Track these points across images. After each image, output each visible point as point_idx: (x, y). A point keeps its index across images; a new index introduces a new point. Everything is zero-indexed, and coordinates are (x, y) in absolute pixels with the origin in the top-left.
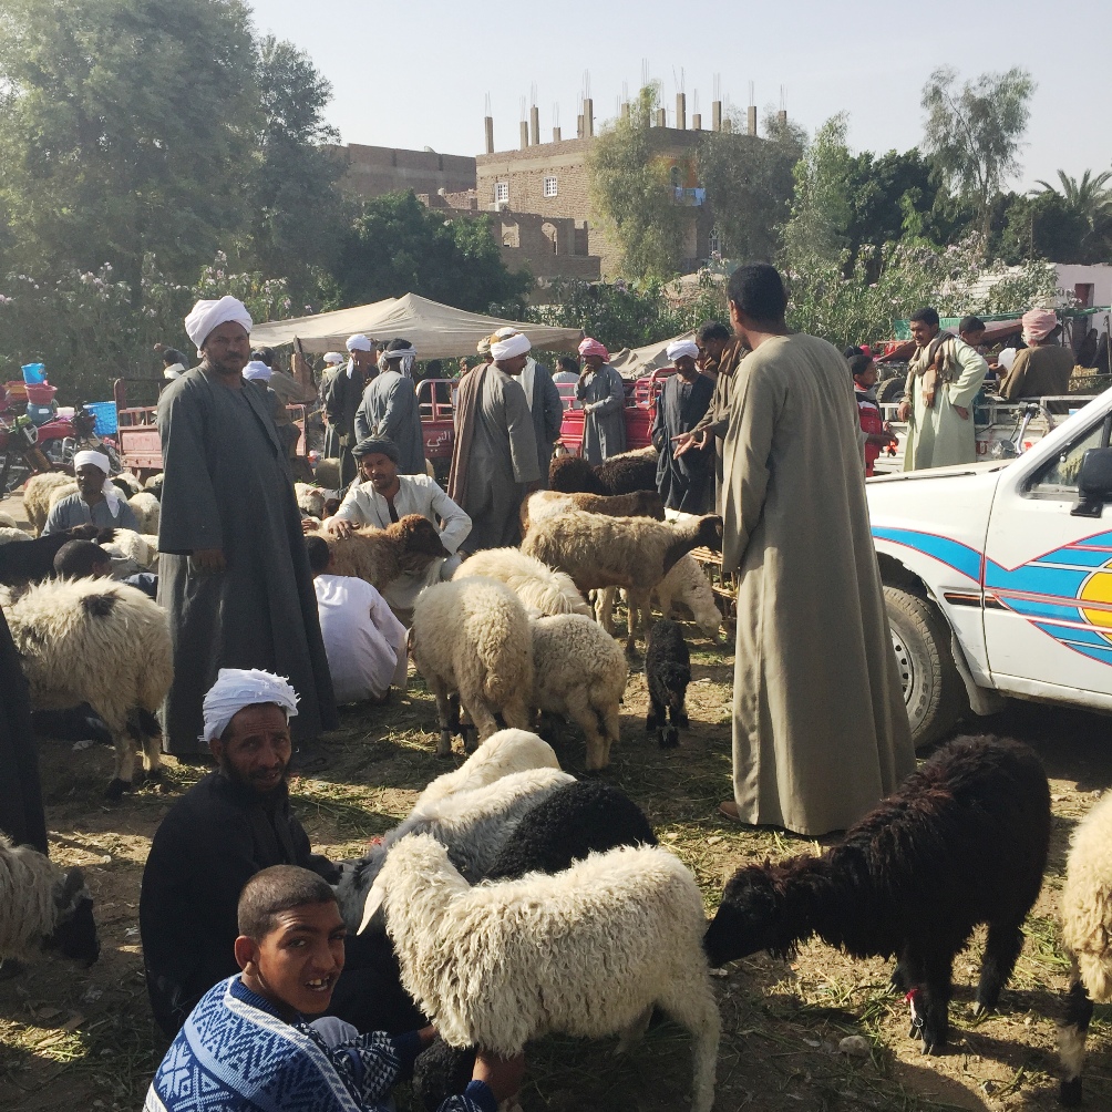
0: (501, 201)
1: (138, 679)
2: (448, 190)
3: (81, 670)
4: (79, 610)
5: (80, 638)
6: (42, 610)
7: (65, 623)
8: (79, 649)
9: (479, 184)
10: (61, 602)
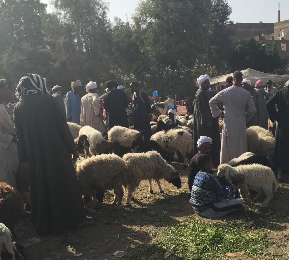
0: (282, 36)
1: (187, 147)
2: (265, 35)
3: (178, 145)
4: (178, 134)
5: (178, 139)
6: (171, 134)
7: (175, 137)
8: (178, 141)
9: (275, 32)
10: (175, 133)
